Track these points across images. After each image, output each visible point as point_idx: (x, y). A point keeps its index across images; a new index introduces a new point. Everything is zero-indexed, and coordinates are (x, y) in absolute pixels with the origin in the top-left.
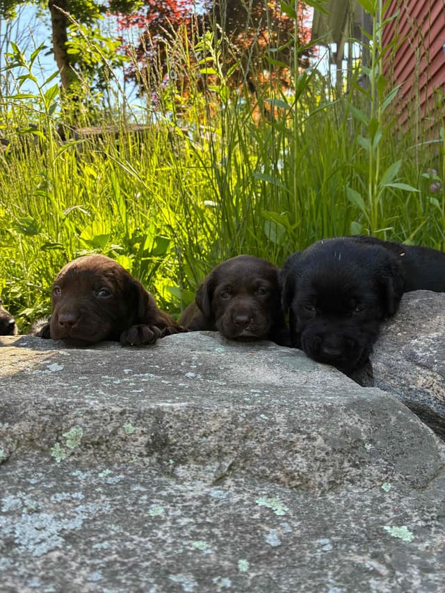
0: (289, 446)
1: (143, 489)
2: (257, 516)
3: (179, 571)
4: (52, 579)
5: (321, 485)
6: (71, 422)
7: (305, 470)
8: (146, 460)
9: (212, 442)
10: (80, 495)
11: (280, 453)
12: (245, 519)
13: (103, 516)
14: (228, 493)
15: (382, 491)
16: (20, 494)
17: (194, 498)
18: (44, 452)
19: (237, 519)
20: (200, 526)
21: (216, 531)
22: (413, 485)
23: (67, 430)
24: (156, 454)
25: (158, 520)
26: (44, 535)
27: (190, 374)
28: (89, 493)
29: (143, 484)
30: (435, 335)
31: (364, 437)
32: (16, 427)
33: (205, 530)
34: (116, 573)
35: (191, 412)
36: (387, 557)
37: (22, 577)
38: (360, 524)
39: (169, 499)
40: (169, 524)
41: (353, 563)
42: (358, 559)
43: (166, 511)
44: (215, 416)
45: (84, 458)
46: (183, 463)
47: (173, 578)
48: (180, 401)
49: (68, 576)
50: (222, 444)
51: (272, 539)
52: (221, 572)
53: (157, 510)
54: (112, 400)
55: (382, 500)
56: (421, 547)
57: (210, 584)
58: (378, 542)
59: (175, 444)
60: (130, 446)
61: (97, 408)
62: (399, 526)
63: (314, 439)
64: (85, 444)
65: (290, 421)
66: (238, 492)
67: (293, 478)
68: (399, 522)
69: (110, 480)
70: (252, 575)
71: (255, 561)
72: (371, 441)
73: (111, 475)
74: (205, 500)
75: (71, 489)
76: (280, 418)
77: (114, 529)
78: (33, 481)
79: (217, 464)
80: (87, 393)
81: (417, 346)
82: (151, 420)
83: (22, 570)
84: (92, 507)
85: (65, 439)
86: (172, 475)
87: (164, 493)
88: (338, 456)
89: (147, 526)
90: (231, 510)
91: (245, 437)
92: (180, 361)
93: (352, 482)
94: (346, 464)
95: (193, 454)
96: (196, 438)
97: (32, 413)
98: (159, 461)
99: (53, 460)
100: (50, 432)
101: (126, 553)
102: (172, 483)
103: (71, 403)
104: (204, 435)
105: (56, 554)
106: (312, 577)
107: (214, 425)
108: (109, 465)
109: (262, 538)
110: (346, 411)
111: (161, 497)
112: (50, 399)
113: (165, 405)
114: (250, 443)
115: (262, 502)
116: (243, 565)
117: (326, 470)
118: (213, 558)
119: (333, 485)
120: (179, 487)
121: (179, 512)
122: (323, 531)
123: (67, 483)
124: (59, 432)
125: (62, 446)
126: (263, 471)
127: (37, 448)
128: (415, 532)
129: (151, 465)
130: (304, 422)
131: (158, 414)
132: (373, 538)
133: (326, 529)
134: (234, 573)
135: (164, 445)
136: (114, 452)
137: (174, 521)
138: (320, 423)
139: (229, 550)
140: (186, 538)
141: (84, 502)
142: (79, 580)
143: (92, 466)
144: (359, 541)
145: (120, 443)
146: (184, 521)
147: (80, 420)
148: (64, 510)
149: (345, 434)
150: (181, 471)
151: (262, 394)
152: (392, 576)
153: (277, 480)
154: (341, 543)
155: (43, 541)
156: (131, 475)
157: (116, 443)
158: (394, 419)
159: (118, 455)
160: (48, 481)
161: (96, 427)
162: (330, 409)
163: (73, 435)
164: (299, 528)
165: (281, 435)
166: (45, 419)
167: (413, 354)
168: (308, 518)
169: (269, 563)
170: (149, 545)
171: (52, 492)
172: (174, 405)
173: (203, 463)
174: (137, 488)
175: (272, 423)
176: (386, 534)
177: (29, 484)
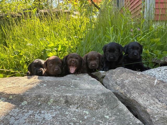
0: (90, 102)
1: (64, 110)
2: (83, 114)
3: (71, 122)
4: (52, 124)
5: (95, 109)
6: (51, 98)
7: (92, 106)
8: (65, 104)
9: (76, 101)
10: (54, 111)
11: (88, 103)
12: (81, 114)
13: (58, 114)
14: (79, 110)
15: (106, 110)
16: (44, 110)
17: (73, 111)
18: (47, 103)
19: (80, 114)
20: (74, 116)
21: (77, 116)
22: (111, 109)
23: (50, 99)
24: (66, 104)
25: (67, 115)
26: (49, 117)
27: (72, 86)
28: (55, 110)
29: (64, 109)
30: (121, 78)
31: (104, 100)
32: (41, 99)
33: (75, 116)
34: (61, 123)
35: (72, 96)
36: (104, 121)
37: (47, 123)
38: (100, 115)
39: (69, 111)
40: (69, 115)
41: (98, 121)
42: (99, 121)
43: (68, 113)
44: (77, 97)
45: (54, 104)
46: (71, 105)
47: (70, 123)
48: (70, 94)
49: (54, 123)
50: (78, 102)
51: (86, 118)
52: (77, 122)
53: (67, 113)
54: (58, 94)
55: (105, 111)
56: (110, 119)
57: (75, 124)
58: (103, 118)
59: (70, 102)
60: (62, 102)
61: (56, 95)
62: (107, 116)
63: (94, 101)
64: (54, 102)
65: (90, 97)
66: (80, 110)
67: (90, 108)
68: (107, 115)
69: (59, 108)
70: (82, 123)
71: (83, 121)
72: (105, 101)
73: (59, 107)
74: (75, 111)
75: (52, 109)
76: (88, 97)
77: (60, 116)
78: (46, 108)
79: (77, 105)
80: (53, 92)
81: (118, 81)
82: (66, 97)
83: (47, 122)
84: (56, 113)
85: (50, 101)
86: (69, 107)
87: (68, 110)
88: (98, 104)
89: (65, 116)
90: (79, 113)
91: (82, 100)
92: (70, 83)
93: (101, 108)
94: (100, 105)
95: (73, 103)
96: (73, 101)
97: (44, 96)
98: (67, 105)
99: (48, 104)
100: (48, 100)
101: (62, 120)
102: (69, 108)
103: (51, 94)
104: (75, 100)
105: (52, 120)
106: (91, 123)
107: (76, 98)
108: (58, 105)
109: (84, 117)
110: (101, 95)
111: (67, 111)
112: (47, 93)
113: (68, 95)
114: (83, 102)
115: (84, 112)
116: (81, 121)
117: (96, 106)
118: (76, 120)
119: (97, 109)
120: (70, 109)
121: (70, 113)
122: (94, 116)
123: (51, 108)
124: (49, 100)
125: (50, 102)
126: (85, 106)
127: (45, 102)
128: (109, 117)
129: (65, 105)
130: (93, 98)
131: (67, 96)
132: (102, 118)
133: (95, 116)
134: (79, 122)
135: (68, 102)
136: (59, 103)
137: (70, 115)
138: (96, 98)
139: (79, 119)
140: (72, 117)
141: (55, 112)
142: (56, 124)
143: (55, 106)
144: (100, 118)
145: (60, 102)
146: (71, 115)
147: (53, 97)
148: (52, 113)
149: (100, 100)
150: (71, 106)
151: (86, 92)
152: (104, 123)
153: (87, 108)
154: (97, 118)
155: (49, 118)
156: (62, 107)
157: (59, 101)
158: (110, 96)
159: (59, 104)
160: (48, 108)
161: (56, 99)
162: (98, 95)
163: (52, 100)
164: (90, 116)
165: (88, 100)
166: (47, 97)
167: (117, 82)
168: (92, 114)
169: (85, 121)
170: (66, 118)
171: (49, 110)
172: (69, 95)
173: (75, 105)
174: (63, 109)
175: (87, 98)
176: (105, 117)
177: (45, 109)
